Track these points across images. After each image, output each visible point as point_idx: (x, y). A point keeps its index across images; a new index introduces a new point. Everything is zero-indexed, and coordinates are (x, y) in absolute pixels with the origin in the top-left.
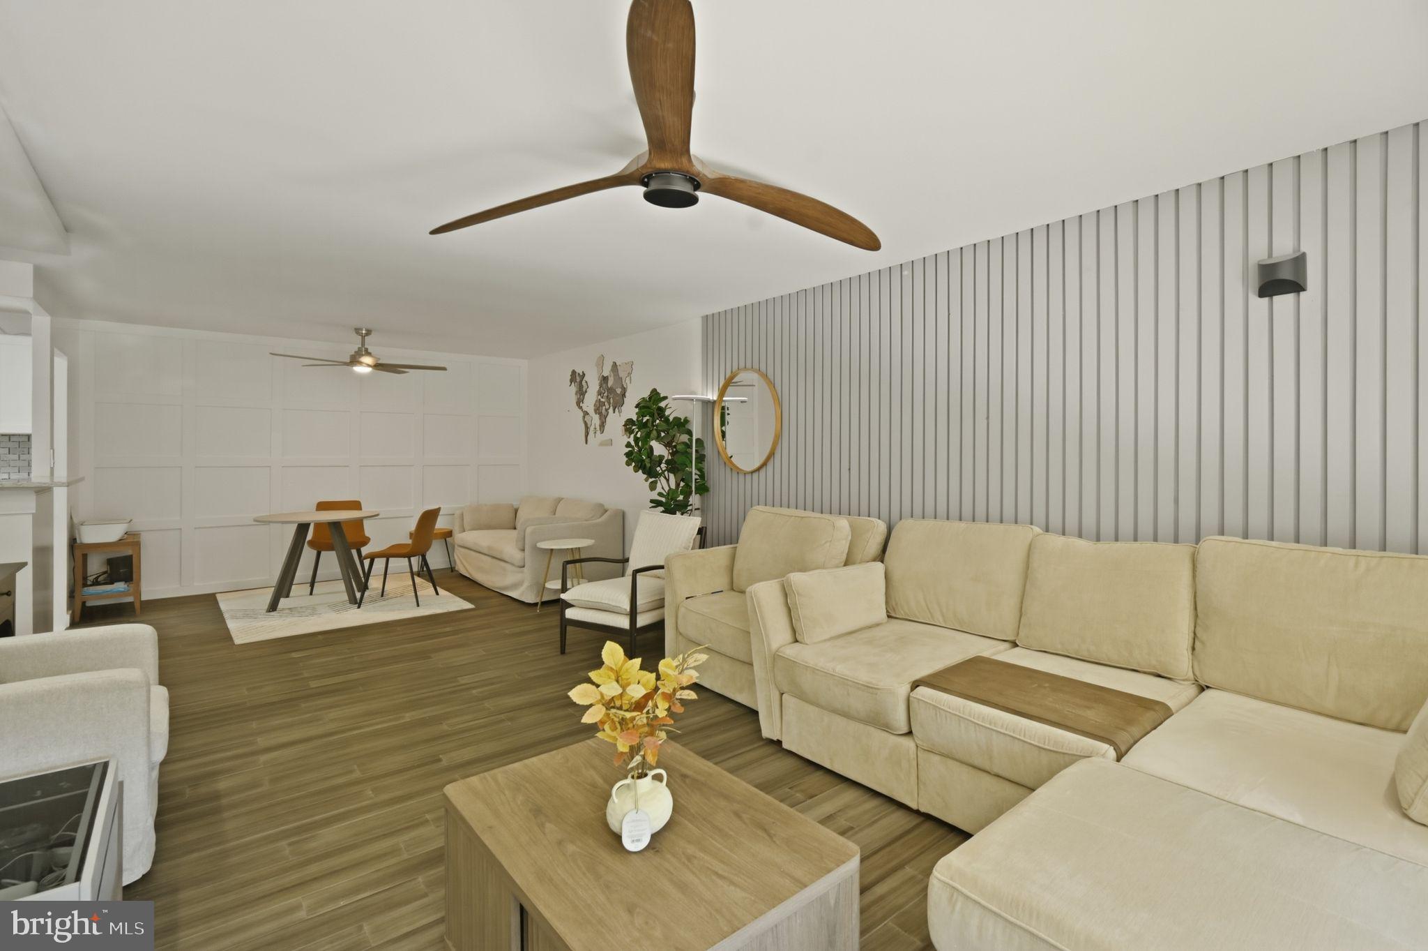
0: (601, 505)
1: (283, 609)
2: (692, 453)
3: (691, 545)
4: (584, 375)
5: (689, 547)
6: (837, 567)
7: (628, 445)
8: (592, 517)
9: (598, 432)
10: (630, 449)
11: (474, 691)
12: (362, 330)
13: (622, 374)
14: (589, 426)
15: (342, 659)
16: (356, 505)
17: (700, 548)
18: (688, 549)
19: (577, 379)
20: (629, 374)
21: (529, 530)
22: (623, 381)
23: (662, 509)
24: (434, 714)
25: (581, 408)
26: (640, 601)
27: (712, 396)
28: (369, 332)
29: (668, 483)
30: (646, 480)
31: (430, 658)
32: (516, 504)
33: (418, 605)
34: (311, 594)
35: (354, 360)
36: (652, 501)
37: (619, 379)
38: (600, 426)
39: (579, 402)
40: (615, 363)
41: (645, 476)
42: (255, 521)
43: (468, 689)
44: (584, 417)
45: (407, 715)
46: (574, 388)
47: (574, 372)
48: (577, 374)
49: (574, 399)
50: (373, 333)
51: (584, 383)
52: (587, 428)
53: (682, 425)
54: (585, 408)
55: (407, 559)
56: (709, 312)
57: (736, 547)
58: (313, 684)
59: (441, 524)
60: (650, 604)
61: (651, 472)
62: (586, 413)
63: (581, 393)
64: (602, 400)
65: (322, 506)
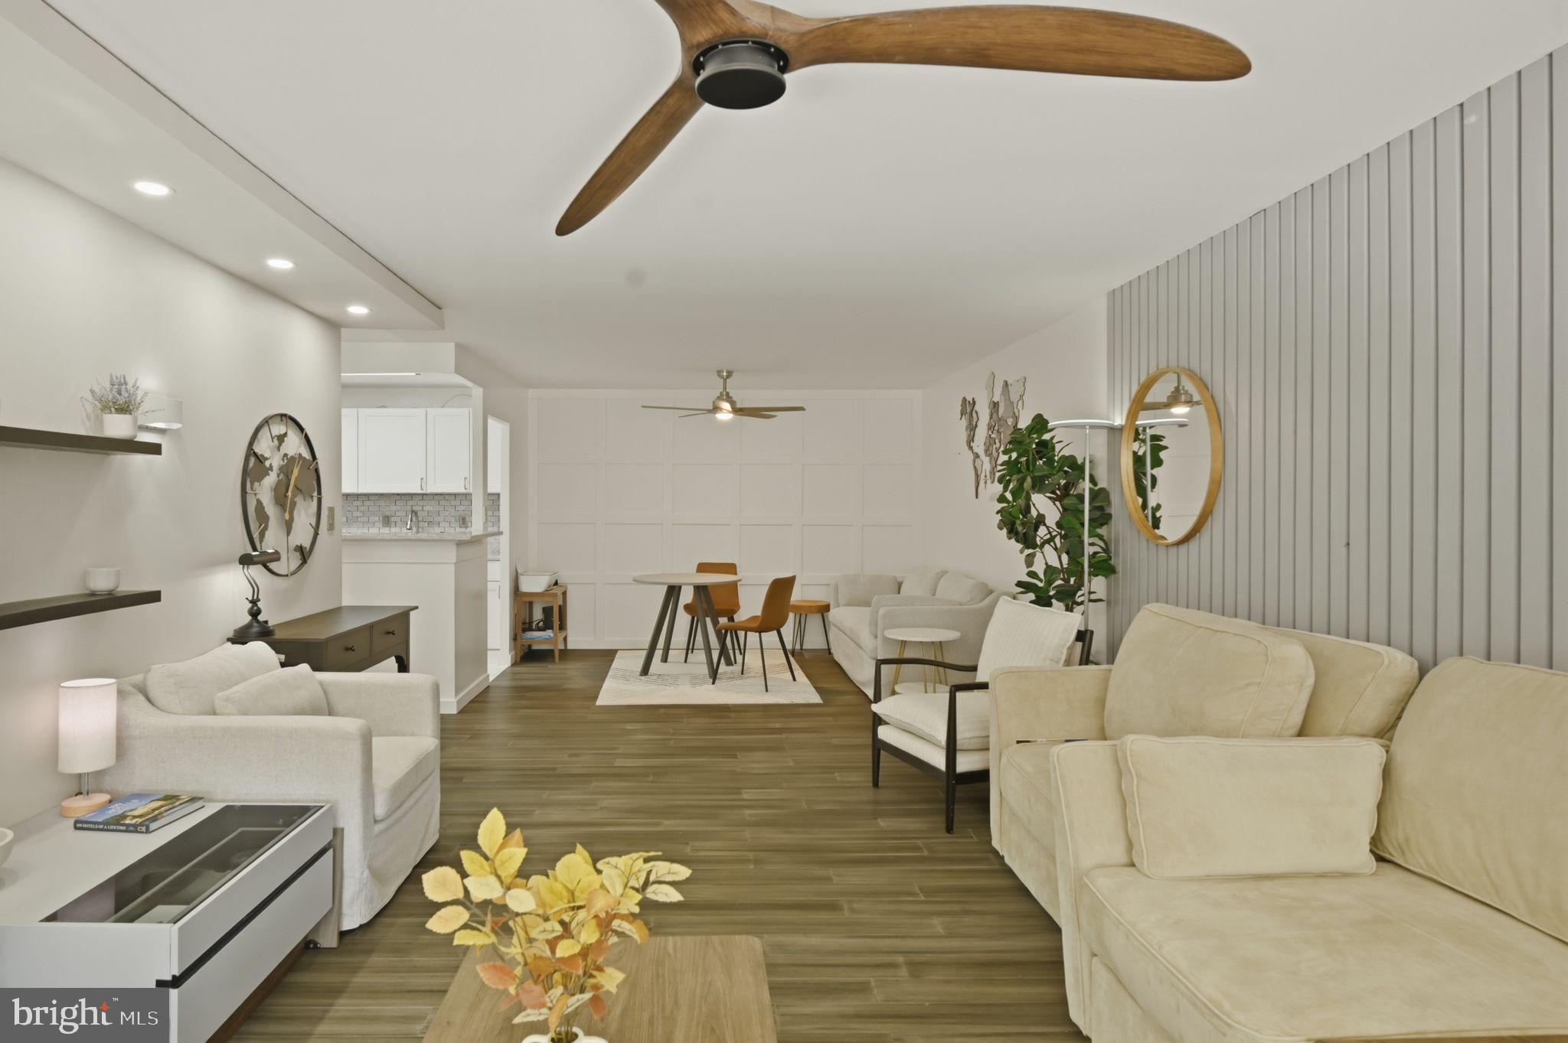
0: (984, 585)
1: (654, 675)
2: (1083, 512)
3: (1064, 657)
4: (974, 403)
5: (1059, 659)
6: (1277, 735)
7: (1002, 499)
8: (970, 601)
9: (989, 482)
10: (1005, 505)
11: (747, 812)
12: (723, 372)
13: (1014, 397)
14: (979, 473)
15: (663, 740)
16: (730, 568)
17: (1080, 664)
18: (1058, 663)
19: (968, 408)
20: (1021, 396)
21: (882, 611)
22: (1015, 406)
23: (1032, 596)
24: (694, 829)
25: (971, 448)
26: (962, 734)
27: (1119, 420)
28: (730, 374)
29: (1050, 557)
30: (1022, 552)
31: (735, 757)
32: (899, 576)
33: (767, 691)
34: (686, 661)
35: (716, 409)
36: (1019, 584)
37: (1010, 404)
38: (990, 473)
39: (971, 440)
40: (1006, 382)
41: (1020, 546)
42: (634, 580)
43: (743, 807)
44: (974, 461)
45: (666, 822)
46: (964, 423)
47: (964, 400)
48: (967, 402)
49: (963, 435)
50: (734, 374)
51: (974, 415)
52: (977, 476)
53: (1074, 467)
54: (976, 450)
55: (758, 634)
56: (1116, 285)
57: (1111, 670)
58: (619, 762)
59: (797, 596)
60: (973, 741)
61: (1027, 540)
62: (977, 456)
63: (972, 428)
64: (993, 436)
65: (703, 568)
